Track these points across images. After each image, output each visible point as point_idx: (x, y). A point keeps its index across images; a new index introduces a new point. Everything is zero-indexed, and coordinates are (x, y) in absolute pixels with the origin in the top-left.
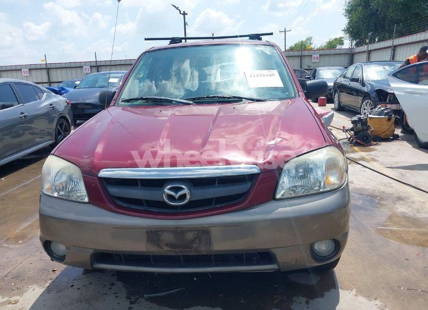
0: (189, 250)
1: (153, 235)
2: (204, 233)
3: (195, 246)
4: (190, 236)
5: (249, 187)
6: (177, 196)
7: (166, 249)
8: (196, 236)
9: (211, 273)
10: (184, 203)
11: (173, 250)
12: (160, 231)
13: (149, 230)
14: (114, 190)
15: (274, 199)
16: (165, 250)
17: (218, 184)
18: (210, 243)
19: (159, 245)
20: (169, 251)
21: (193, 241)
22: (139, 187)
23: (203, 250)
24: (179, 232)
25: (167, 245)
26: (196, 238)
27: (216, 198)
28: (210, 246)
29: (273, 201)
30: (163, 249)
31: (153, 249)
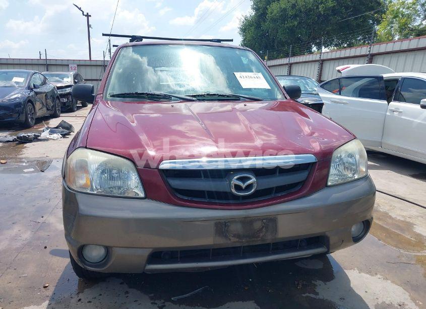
0: (255, 239)
1: (221, 227)
2: (271, 222)
3: (261, 235)
4: (257, 225)
5: (306, 176)
6: (244, 186)
7: (233, 239)
8: (263, 224)
9: (257, 264)
10: (250, 192)
11: (240, 241)
12: (229, 222)
13: (218, 221)
14: (176, 183)
15: (327, 186)
16: (232, 242)
17: (279, 173)
18: (276, 231)
19: (226, 237)
20: (237, 242)
21: (260, 230)
22: (203, 178)
23: (269, 238)
24: (247, 222)
25: (234, 236)
26: (263, 227)
27: (276, 187)
28: (276, 234)
29: (326, 188)
30: (230, 240)
31: (220, 242)
